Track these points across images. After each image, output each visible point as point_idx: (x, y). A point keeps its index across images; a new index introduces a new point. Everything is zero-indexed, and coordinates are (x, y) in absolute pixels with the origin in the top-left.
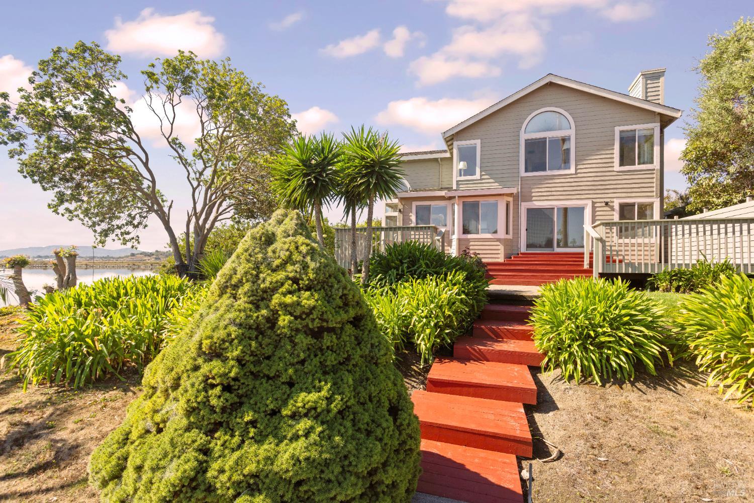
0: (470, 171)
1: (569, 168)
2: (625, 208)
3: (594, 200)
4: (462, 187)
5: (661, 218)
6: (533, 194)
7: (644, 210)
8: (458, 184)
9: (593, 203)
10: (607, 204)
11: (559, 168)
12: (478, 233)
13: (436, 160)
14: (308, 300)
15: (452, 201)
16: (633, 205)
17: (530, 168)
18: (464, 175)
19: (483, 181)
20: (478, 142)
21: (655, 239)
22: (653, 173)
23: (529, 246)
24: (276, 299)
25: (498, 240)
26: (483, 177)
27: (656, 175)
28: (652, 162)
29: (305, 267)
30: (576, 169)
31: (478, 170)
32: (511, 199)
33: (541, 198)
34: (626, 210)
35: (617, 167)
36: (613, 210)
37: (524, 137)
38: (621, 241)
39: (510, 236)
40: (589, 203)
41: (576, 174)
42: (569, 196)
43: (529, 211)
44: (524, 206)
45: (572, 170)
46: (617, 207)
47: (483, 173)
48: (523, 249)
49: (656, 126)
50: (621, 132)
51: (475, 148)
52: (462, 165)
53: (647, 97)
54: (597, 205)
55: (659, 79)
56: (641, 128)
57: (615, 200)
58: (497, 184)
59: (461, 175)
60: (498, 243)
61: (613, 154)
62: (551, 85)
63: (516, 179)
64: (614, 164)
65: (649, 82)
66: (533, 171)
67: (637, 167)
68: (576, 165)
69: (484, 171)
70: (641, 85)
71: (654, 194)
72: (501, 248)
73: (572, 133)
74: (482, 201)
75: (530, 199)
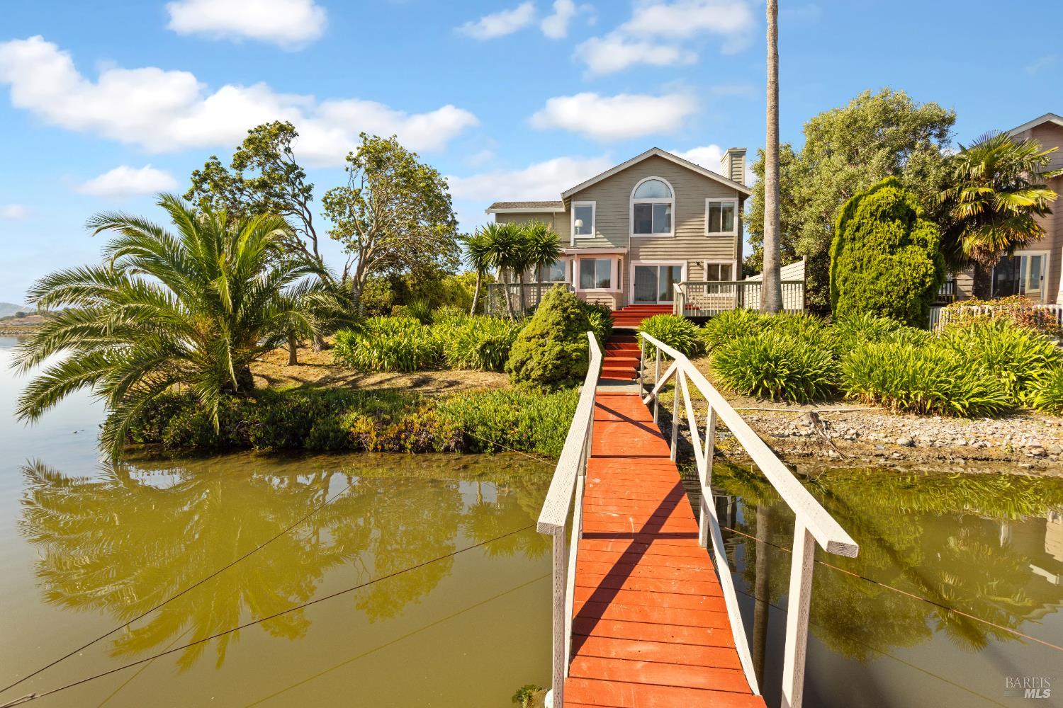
0: (585, 229)
1: (670, 232)
2: (712, 267)
3: (689, 261)
4: (580, 245)
5: (708, 280)
6: (641, 253)
7: (726, 269)
8: (575, 242)
9: (688, 263)
10: (698, 264)
11: (663, 231)
12: (593, 288)
13: (551, 214)
14: (578, 311)
15: (571, 258)
16: (718, 265)
17: (638, 231)
18: (580, 233)
19: (598, 240)
20: (593, 204)
21: (733, 294)
22: (732, 240)
23: (637, 299)
24: (569, 310)
25: (611, 294)
26: (598, 236)
27: (735, 241)
28: (732, 230)
29: (574, 302)
30: (675, 233)
31: (593, 229)
32: (621, 258)
33: (647, 257)
34: (712, 268)
35: (706, 233)
36: (703, 269)
37: (633, 202)
38: (709, 295)
39: (621, 291)
40: (685, 262)
41: (675, 237)
42: (669, 256)
43: (638, 269)
44: (633, 264)
45: (672, 234)
46: (706, 267)
47: (598, 232)
48: (631, 302)
49: (736, 200)
50: (710, 203)
51: (591, 208)
52: (578, 223)
53: (732, 176)
54: (691, 264)
55: (741, 157)
56: (725, 201)
57: (704, 261)
58: (610, 243)
59: (576, 234)
60: (611, 297)
61: (704, 221)
62: (655, 156)
63: (626, 239)
64: (705, 230)
65: (734, 159)
66: (641, 232)
67: (721, 234)
68: (676, 230)
69: (599, 230)
70: (728, 160)
71: (733, 257)
72: (614, 301)
73: (672, 200)
74: (598, 259)
75: (637, 258)
